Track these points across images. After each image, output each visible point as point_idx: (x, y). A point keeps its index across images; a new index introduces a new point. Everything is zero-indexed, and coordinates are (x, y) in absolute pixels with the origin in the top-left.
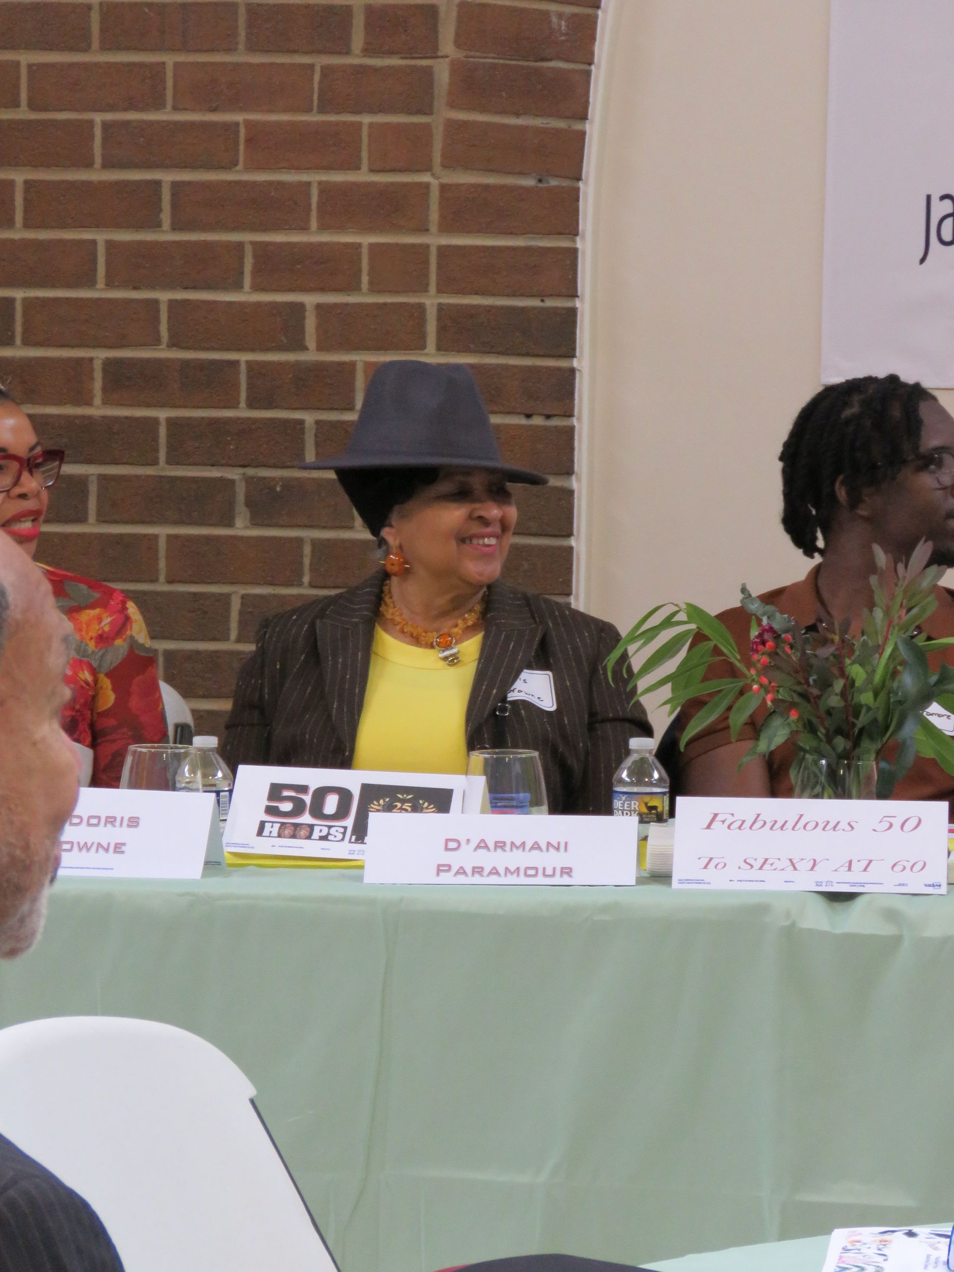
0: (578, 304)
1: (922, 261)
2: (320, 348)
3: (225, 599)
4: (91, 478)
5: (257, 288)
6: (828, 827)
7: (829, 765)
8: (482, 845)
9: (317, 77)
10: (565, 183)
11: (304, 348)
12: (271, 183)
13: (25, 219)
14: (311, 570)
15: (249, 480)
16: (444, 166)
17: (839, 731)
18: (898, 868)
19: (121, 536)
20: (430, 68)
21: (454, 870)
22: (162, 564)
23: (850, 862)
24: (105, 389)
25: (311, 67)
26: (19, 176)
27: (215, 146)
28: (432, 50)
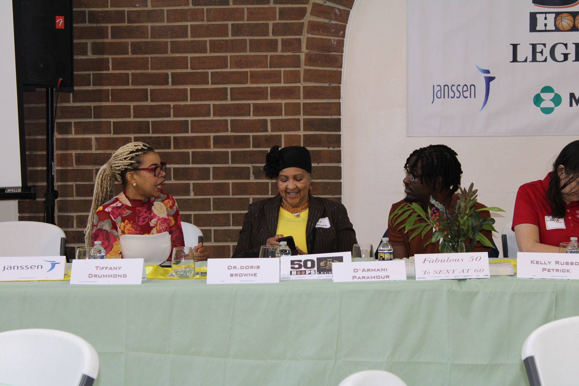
1: (432, 103)
2: (272, 131)
3: (248, 199)
4: (211, 168)
5: (254, 115)
6: (456, 261)
7: (452, 245)
8: (364, 270)
9: (269, 59)
10: (337, 85)
11: (267, 131)
12: (257, 87)
13: (191, 99)
14: (271, 191)
15: (254, 167)
16: (304, 81)
18: (476, 271)
19: (219, 183)
20: (299, 55)
21: (357, 277)
22: (231, 190)
23: (463, 270)
24: (214, 144)
25: (267, 56)
26: (189, 87)
27: (241, 78)
28: (300, 50)
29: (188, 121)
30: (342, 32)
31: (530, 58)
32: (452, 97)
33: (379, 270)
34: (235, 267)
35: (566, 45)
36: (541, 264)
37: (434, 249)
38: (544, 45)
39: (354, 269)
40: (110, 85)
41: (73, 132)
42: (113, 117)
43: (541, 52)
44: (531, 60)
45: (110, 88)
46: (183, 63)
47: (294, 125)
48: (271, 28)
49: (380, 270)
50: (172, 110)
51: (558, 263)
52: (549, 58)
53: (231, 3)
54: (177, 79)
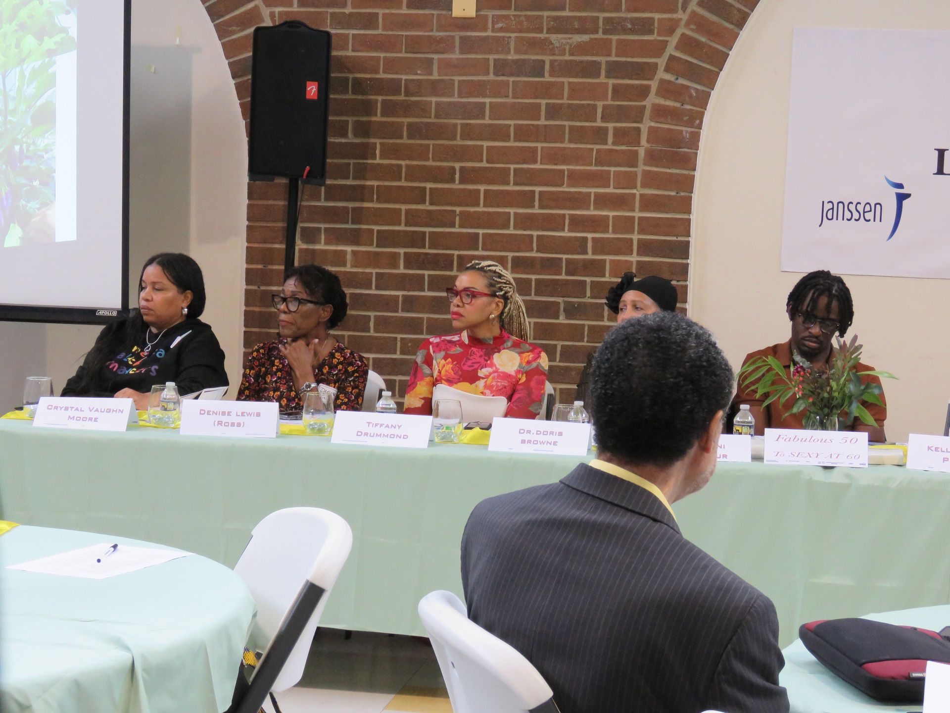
0: (690, 239)
1: (820, 226)
2: (593, 253)
3: (555, 346)
5: (570, 230)
6: (822, 441)
7: (820, 418)
9: (594, 153)
10: (687, 194)
11: (586, 253)
12: (576, 192)
13: (484, 203)
14: (587, 336)
15: (565, 302)
16: (641, 187)
17: (825, 406)
18: (849, 457)
20: (637, 150)
23: (831, 455)
24: (512, 267)
25: (593, 149)
26: (482, 188)
27: (555, 178)
28: (638, 144)
29: (478, 234)
30: (698, 122)
32: (848, 219)
36: (942, 451)
40: (377, 179)
41: (323, 241)
42: (377, 224)
45: (375, 183)
46: (476, 154)
47: (625, 247)
48: (599, 111)
50: (457, 218)
53: (547, 74)
54: (467, 176)
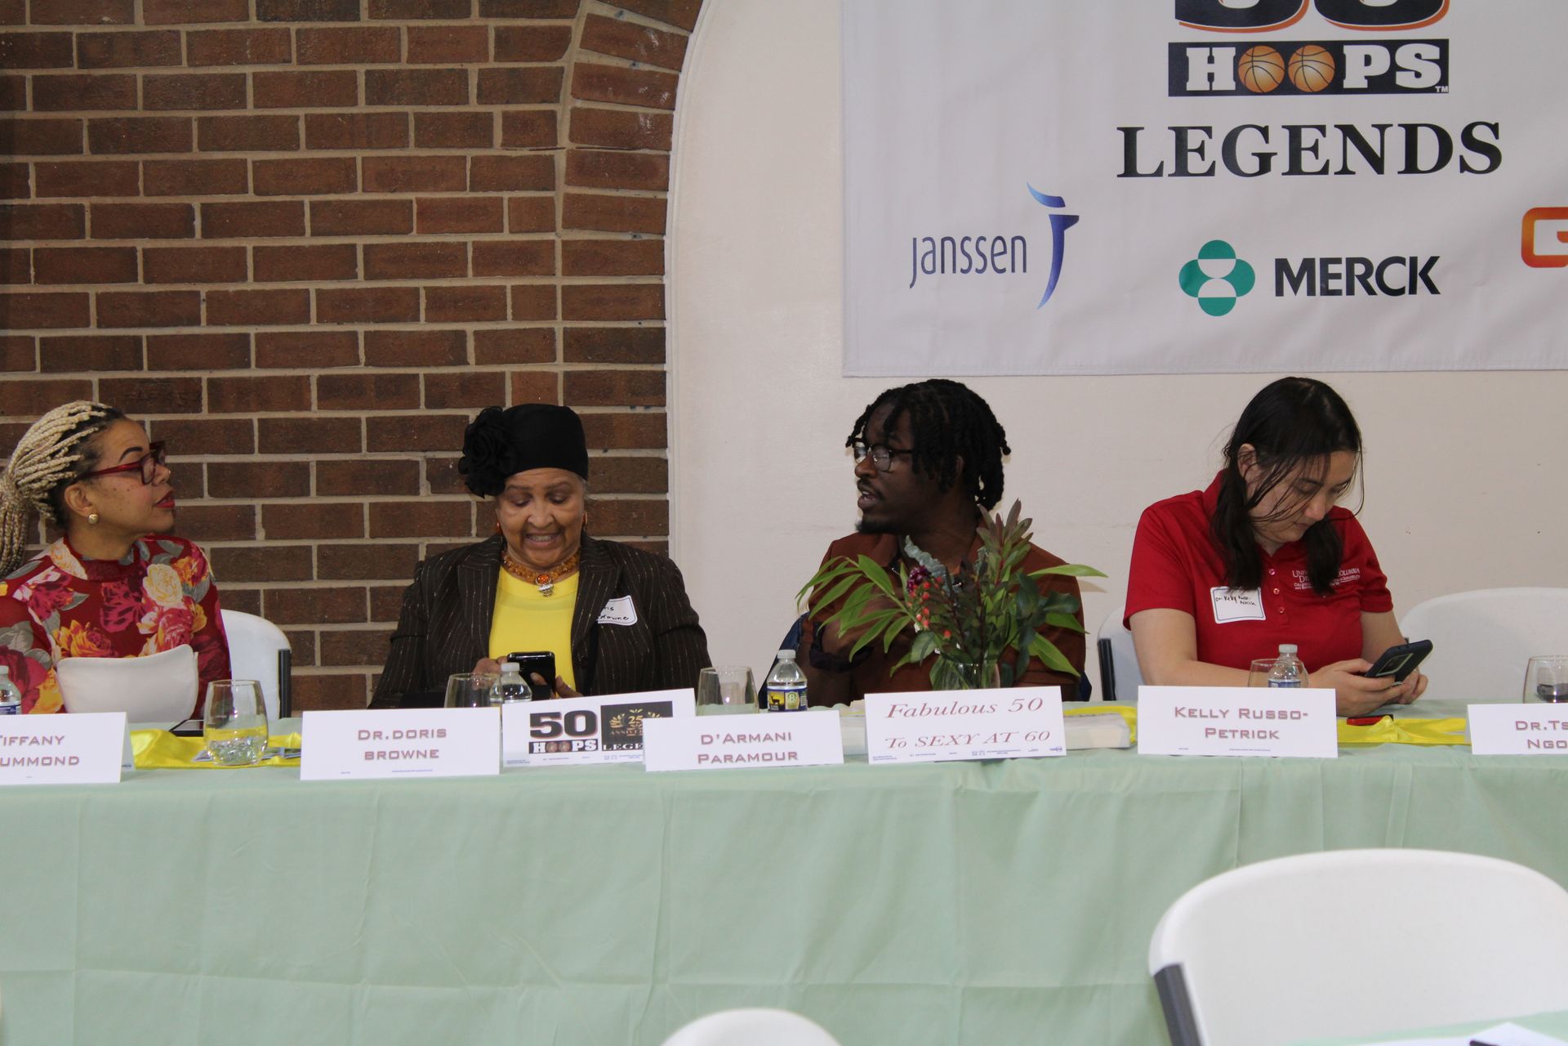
0: (666, 324)
1: (912, 286)
2: (478, 363)
3: (415, 548)
4: (311, 464)
5: (428, 320)
6: (976, 711)
7: (966, 668)
8: (728, 739)
9: (469, 165)
10: (654, 237)
11: (464, 362)
12: (437, 244)
13: (255, 275)
14: (477, 524)
15: (429, 461)
16: (564, 227)
18: (1030, 738)
19: (336, 505)
20: (552, 157)
21: (711, 758)
22: (367, 524)
23: (995, 735)
24: (320, 398)
25: (464, 158)
26: (249, 244)
27: (395, 218)
28: (552, 143)
29: (245, 337)
30: (666, 95)
31: (1170, 167)
32: (963, 271)
33: (770, 738)
34: (378, 735)
35: (1264, 131)
36: (1201, 716)
37: (917, 678)
38: (1208, 130)
39: (703, 737)
40: (34, 236)
42: (39, 326)
43: (1201, 150)
44: (1173, 170)
45: (31, 245)
46: (232, 177)
47: (541, 346)
48: (473, 81)
49: (773, 737)
50: (203, 307)
51: (1247, 715)
52: (1221, 167)
53: (364, 13)
54: (218, 222)
